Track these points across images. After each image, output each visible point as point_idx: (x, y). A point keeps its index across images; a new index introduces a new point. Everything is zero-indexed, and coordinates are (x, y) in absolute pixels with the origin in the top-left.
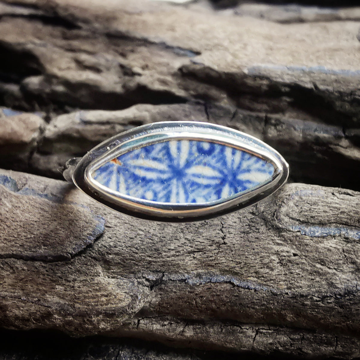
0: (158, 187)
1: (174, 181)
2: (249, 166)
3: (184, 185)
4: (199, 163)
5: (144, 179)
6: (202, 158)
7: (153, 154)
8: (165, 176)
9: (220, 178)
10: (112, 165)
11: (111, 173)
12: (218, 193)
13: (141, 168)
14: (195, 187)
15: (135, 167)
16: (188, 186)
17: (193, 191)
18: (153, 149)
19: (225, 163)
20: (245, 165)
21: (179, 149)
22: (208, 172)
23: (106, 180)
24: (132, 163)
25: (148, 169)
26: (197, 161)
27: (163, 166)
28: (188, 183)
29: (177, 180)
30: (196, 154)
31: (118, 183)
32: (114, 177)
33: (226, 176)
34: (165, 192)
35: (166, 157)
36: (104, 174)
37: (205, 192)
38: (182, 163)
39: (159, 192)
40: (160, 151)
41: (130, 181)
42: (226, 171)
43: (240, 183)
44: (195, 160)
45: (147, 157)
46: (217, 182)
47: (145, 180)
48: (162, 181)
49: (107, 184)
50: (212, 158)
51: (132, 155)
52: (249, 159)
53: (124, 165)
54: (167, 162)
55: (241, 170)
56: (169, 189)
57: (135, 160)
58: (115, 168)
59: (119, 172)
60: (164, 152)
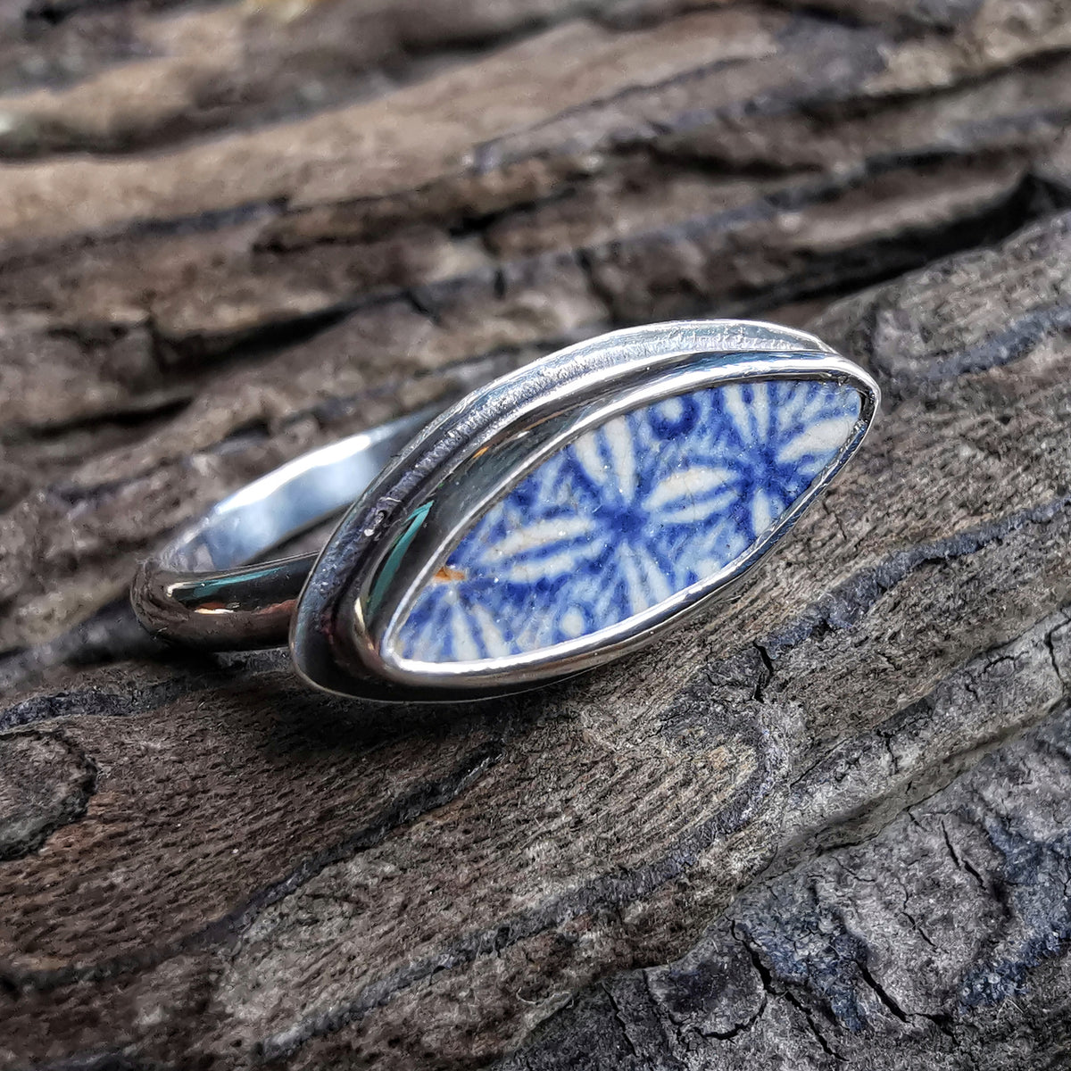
0: (586, 588)
1: (624, 550)
2: (795, 416)
3: (652, 548)
4: (671, 468)
5: (542, 586)
6: (672, 449)
7: (543, 499)
8: (593, 550)
9: (735, 484)
10: (441, 591)
11: (446, 614)
12: (744, 524)
13: (521, 557)
14: (680, 540)
15: (506, 564)
16: (663, 545)
17: (680, 551)
18: (536, 487)
19: (734, 438)
20: (785, 417)
21: (604, 452)
22: (701, 479)
23: (440, 643)
24: (492, 556)
25: (545, 552)
26: (663, 465)
27: (578, 525)
28: (659, 536)
29: (631, 543)
30: (656, 446)
31: (476, 633)
32: (459, 624)
33: (747, 470)
34: (610, 593)
35: (579, 492)
36: (428, 628)
37: (712, 537)
38: (626, 488)
39: (596, 601)
40: (559, 482)
41: (508, 610)
42: (743, 457)
43: (788, 471)
44: (656, 463)
45: (528, 518)
46: (732, 496)
47: (547, 588)
48: (593, 567)
49: (446, 654)
50: (700, 436)
51: (484, 531)
52: (790, 396)
53: (475, 572)
54: (587, 505)
55: (779, 436)
56: (618, 577)
57: (498, 545)
58: (451, 595)
59: (466, 600)
60: (569, 480)
